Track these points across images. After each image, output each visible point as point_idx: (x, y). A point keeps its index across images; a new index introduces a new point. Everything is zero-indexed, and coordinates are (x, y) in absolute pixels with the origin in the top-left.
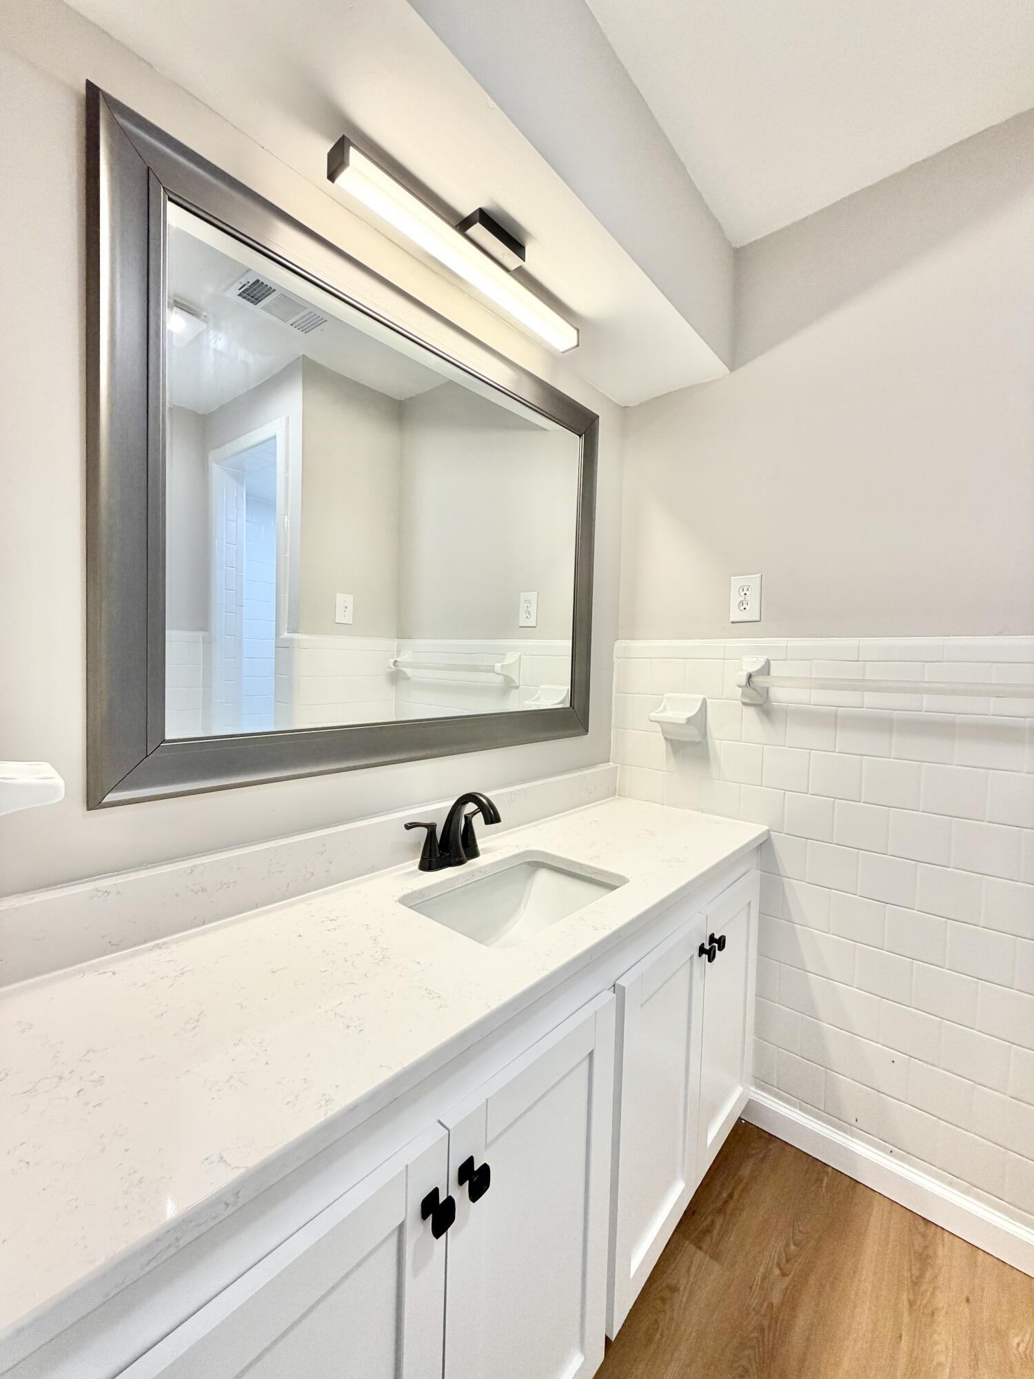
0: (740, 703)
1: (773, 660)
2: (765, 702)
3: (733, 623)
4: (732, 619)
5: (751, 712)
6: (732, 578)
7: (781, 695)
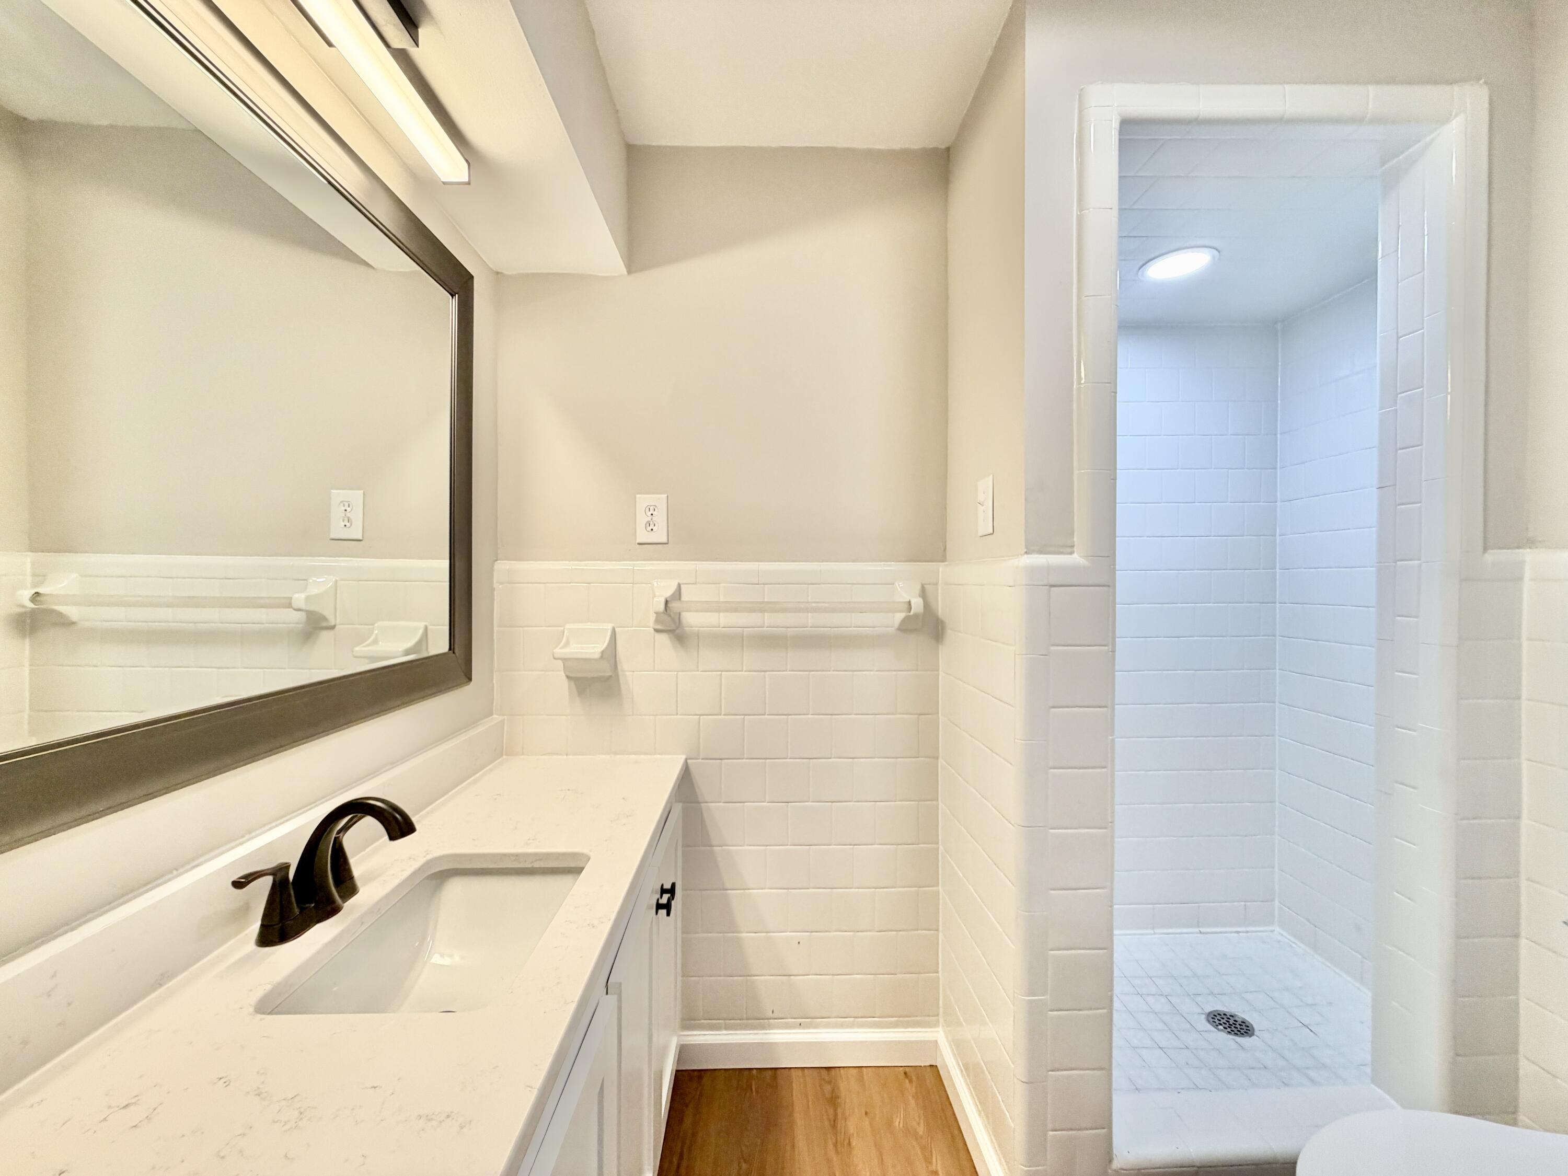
0: (653, 630)
1: (683, 584)
2: (678, 627)
3: (639, 544)
4: (638, 541)
5: (664, 638)
6: (638, 496)
7: (693, 620)
